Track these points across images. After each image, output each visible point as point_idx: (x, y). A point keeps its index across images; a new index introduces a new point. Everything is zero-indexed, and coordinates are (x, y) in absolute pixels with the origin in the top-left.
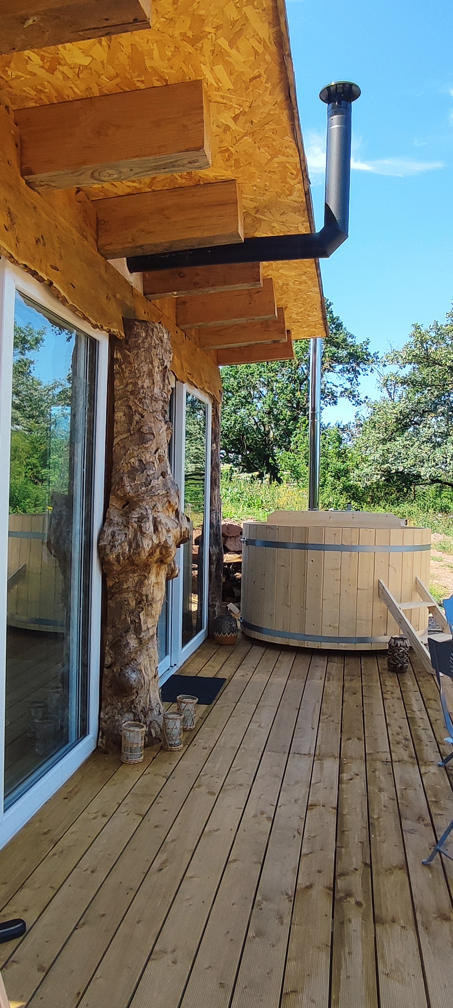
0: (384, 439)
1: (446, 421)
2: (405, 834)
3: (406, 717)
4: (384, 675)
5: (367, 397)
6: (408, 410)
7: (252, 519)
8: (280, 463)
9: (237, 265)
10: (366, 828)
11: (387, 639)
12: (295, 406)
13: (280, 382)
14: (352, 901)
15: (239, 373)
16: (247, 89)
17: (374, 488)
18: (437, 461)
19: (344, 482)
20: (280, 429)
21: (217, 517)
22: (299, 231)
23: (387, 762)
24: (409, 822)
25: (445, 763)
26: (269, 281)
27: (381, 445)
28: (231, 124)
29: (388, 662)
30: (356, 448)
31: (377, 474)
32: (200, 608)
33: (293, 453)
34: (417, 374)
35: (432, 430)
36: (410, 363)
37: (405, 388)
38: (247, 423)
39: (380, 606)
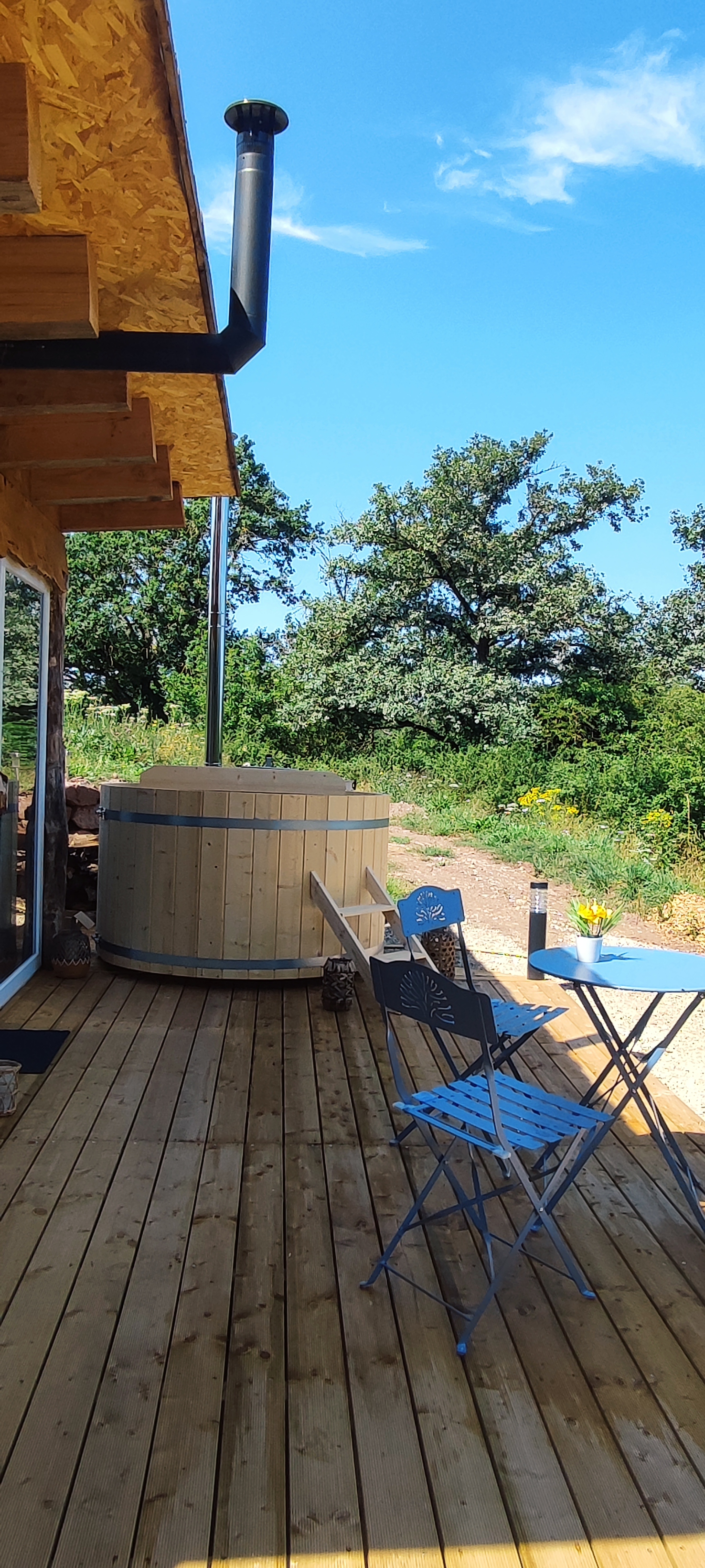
0: (329, 658)
1: (422, 633)
2: (338, 1247)
3: (346, 1077)
4: (316, 1016)
5: (304, 592)
6: (365, 615)
7: (117, 778)
8: (167, 690)
9: (90, 373)
10: (280, 1245)
11: (322, 961)
12: (192, 600)
13: (169, 562)
14: (255, 1352)
15: (103, 543)
16: (101, 90)
17: (313, 732)
18: (406, 693)
19: (268, 721)
20: (169, 637)
21: (59, 775)
22: (190, 327)
23: (315, 1144)
24: (344, 1230)
25: (400, 1141)
26: (143, 403)
27: (324, 667)
28: (76, 143)
29: (322, 996)
30: (286, 669)
31: (318, 711)
32: (28, 921)
33: (188, 675)
34: (381, 561)
35: (400, 646)
36: (370, 544)
37: (362, 581)
38: (115, 625)
39: (312, 912)
